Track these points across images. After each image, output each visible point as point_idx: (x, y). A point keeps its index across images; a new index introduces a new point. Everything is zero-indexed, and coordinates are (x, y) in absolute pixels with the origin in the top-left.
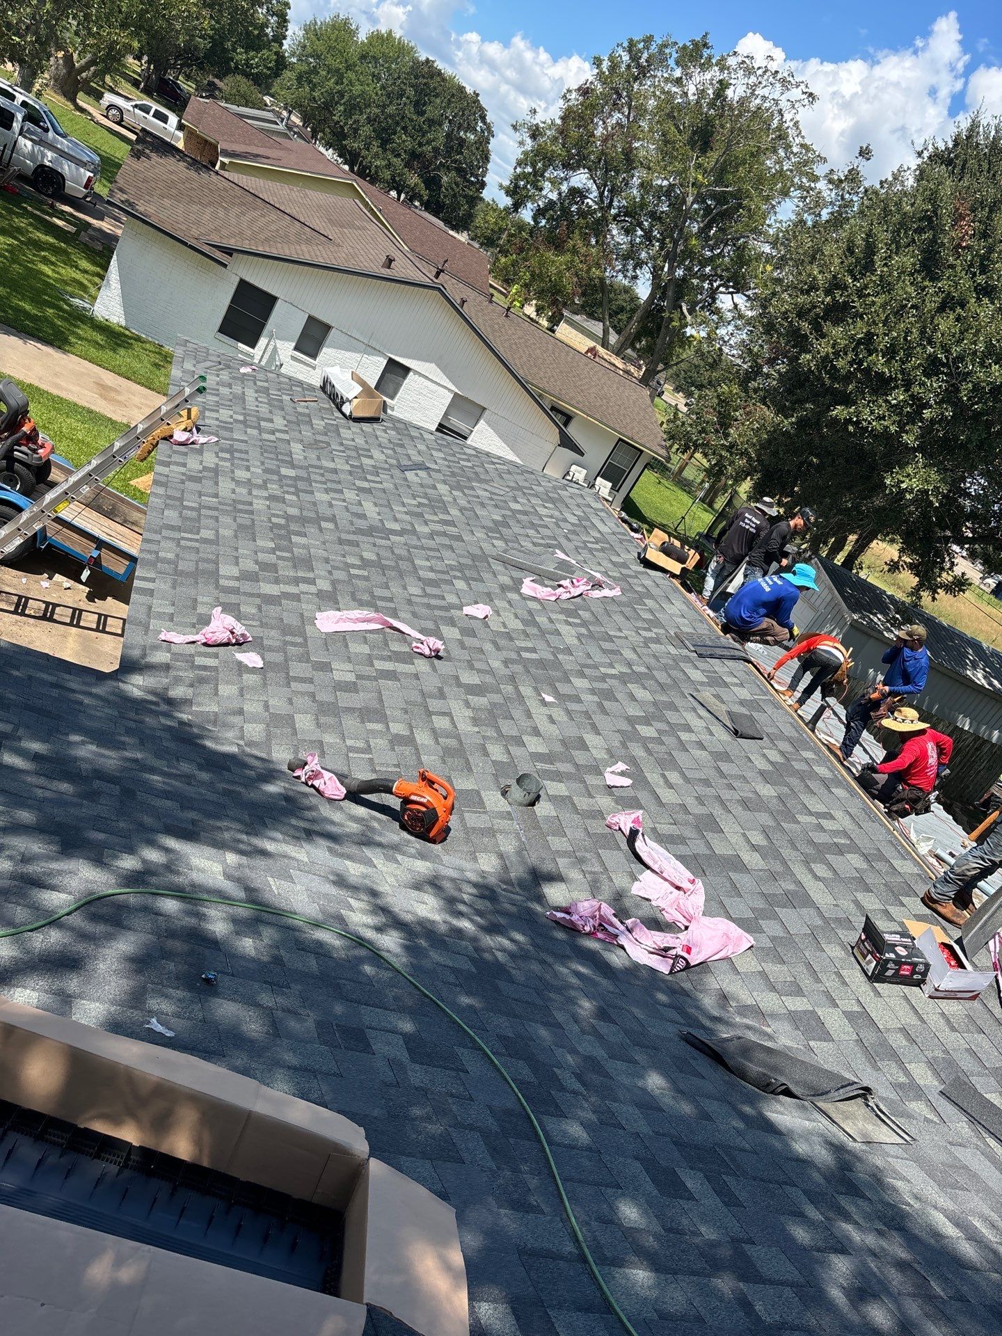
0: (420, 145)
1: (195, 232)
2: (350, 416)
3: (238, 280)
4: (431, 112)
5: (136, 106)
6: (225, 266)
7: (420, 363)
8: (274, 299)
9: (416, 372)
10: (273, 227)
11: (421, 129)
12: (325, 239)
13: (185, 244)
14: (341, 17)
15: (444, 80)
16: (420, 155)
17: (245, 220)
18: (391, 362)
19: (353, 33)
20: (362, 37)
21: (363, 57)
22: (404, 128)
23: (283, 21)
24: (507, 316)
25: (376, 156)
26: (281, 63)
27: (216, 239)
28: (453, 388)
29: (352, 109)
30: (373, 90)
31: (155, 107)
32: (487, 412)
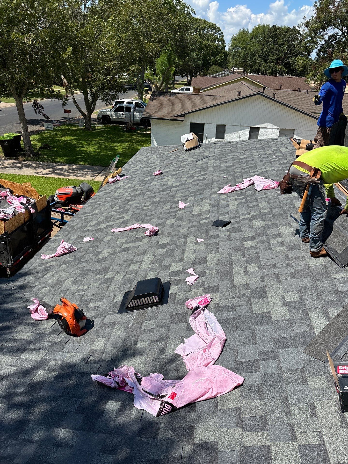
0: (279, 55)
1: (171, 115)
2: (186, 149)
3: (189, 124)
4: (279, 42)
5: (180, 90)
6: (183, 121)
7: (265, 124)
8: (203, 125)
9: (262, 128)
10: (199, 101)
11: (277, 49)
12: (219, 97)
13: (168, 120)
14: (242, 30)
15: (282, 29)
16: (280, 58)
17: (188, 103)
18: (252, 128)
19: (247, 32)
20: (250, 32)
21: (252, 38)
22: (272, 53)
23: (223, 41)
24: (307, 93)
25: (264, 66)
26: (226, 55)
27: (178, 114)
28: (278, 128)
29: (253, 55)
30: (258, 46)
31: (185, 87)
32: (295, 131)
